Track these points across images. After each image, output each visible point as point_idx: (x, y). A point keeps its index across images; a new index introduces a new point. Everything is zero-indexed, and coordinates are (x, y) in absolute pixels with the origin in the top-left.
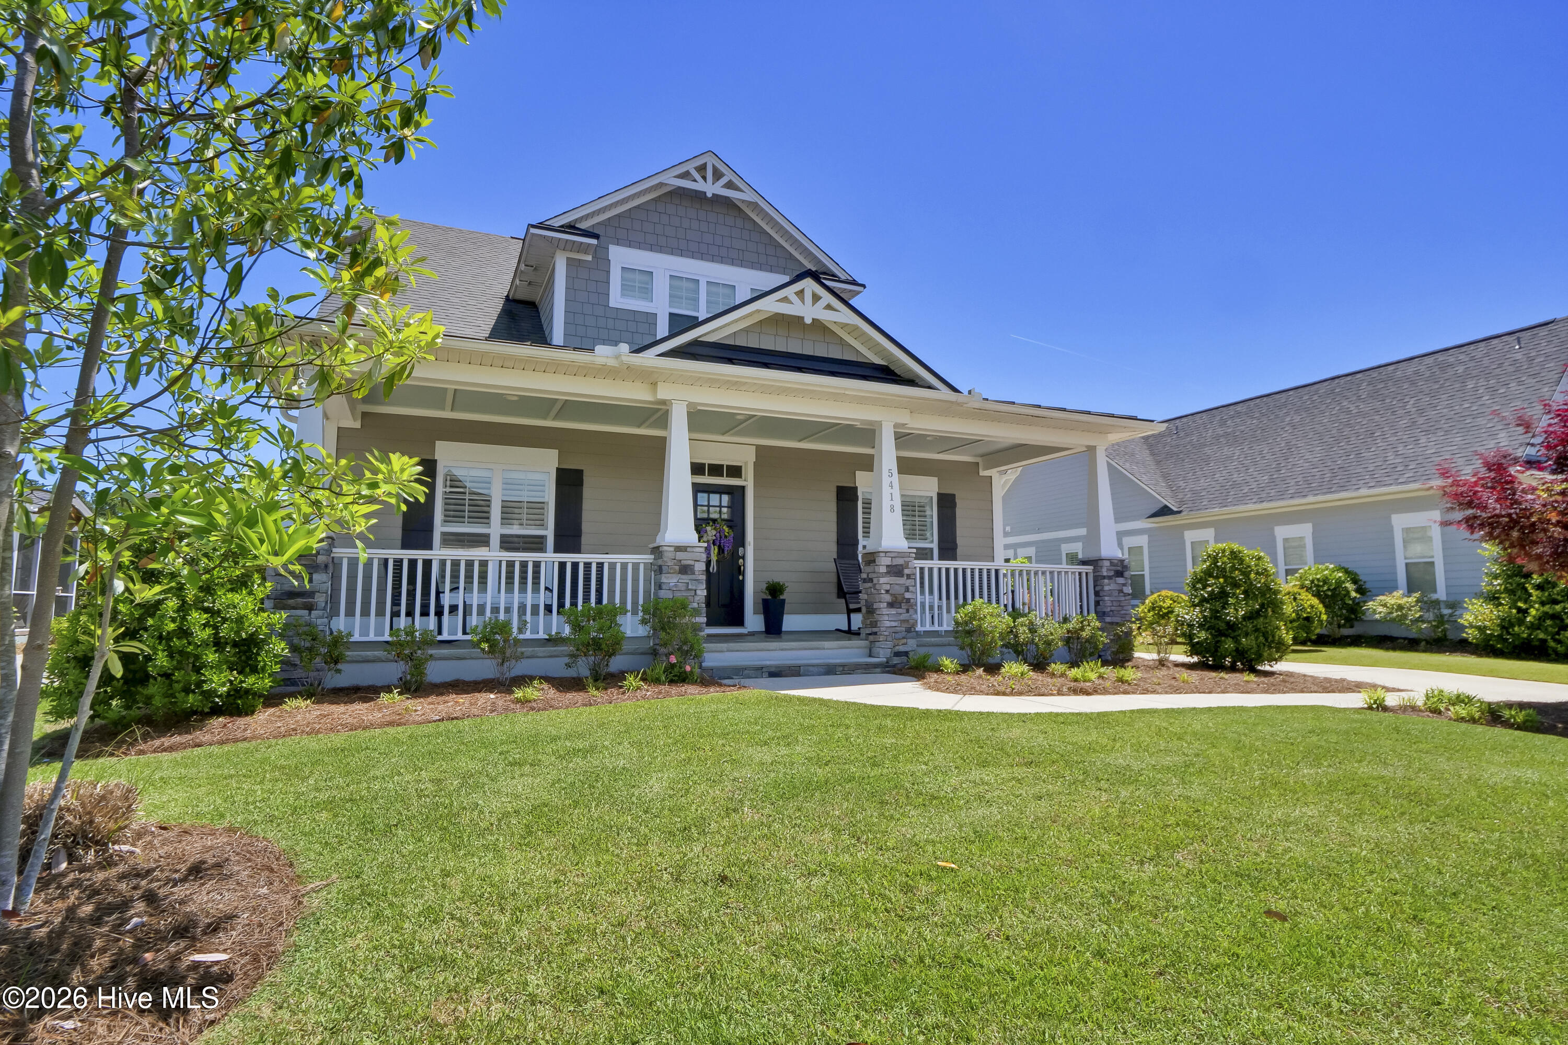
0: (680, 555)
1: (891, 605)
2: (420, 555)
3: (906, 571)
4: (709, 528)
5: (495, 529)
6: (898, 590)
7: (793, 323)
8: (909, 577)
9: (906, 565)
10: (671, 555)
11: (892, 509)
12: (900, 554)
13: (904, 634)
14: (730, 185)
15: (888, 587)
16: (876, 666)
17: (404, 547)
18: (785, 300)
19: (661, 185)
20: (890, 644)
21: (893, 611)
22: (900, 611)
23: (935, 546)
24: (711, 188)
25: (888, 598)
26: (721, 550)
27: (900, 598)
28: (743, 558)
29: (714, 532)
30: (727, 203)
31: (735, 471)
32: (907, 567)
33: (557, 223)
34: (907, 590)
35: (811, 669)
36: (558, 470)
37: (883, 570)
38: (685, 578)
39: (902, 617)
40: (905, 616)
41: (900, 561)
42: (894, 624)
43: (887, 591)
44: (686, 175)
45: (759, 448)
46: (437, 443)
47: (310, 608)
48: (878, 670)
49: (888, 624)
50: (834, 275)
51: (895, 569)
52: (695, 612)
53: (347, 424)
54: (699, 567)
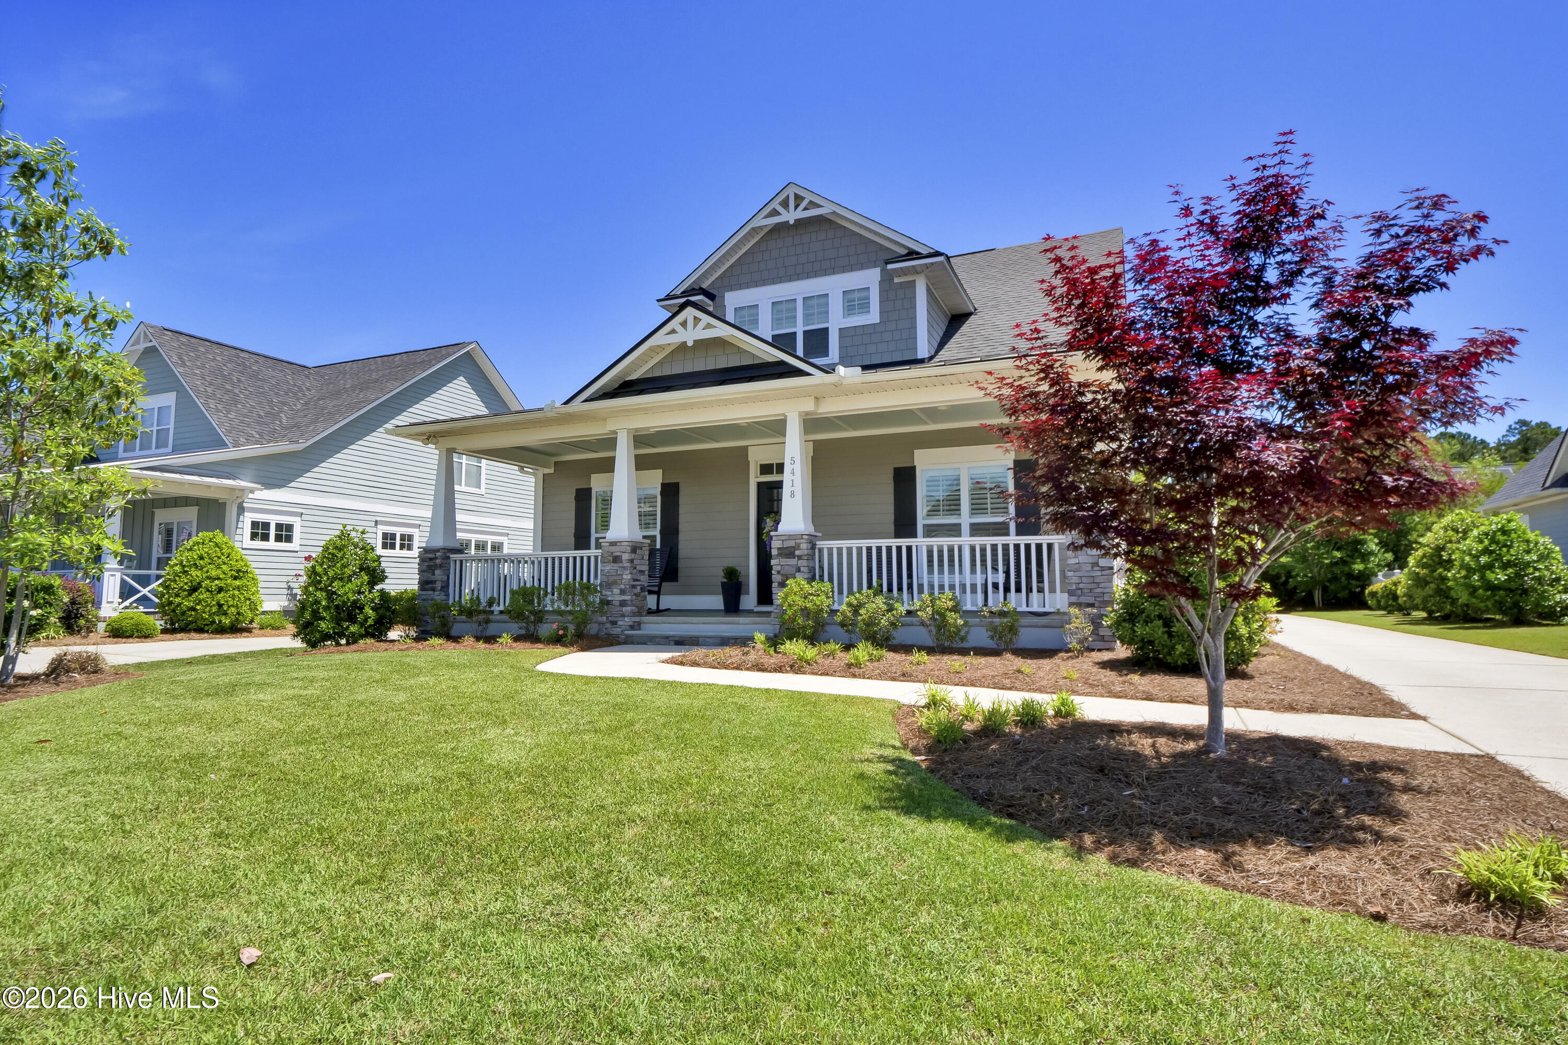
3: (797, 553)
4: (768, 520)
6: (789, 570)
8: (800, 557)
11: (792, 494)
12: (791, 537)
14: (813, 205)
17: (576, 549)
19: (755, 230)
23: (1011, 519)
24: (790, 216)
25: (779, 578)
27: (791, 578)
29: (772, 523)
33: (678, 292)
38: (616, 566)
41: (791, 543)
43: (779, 572)
44: (775, 213)
45: (815, 442)
46: (592, 476)
47: (433, 590)
51: (786, 551)
52: (623, 592)
53: (547, 471)
54: (626, 557)
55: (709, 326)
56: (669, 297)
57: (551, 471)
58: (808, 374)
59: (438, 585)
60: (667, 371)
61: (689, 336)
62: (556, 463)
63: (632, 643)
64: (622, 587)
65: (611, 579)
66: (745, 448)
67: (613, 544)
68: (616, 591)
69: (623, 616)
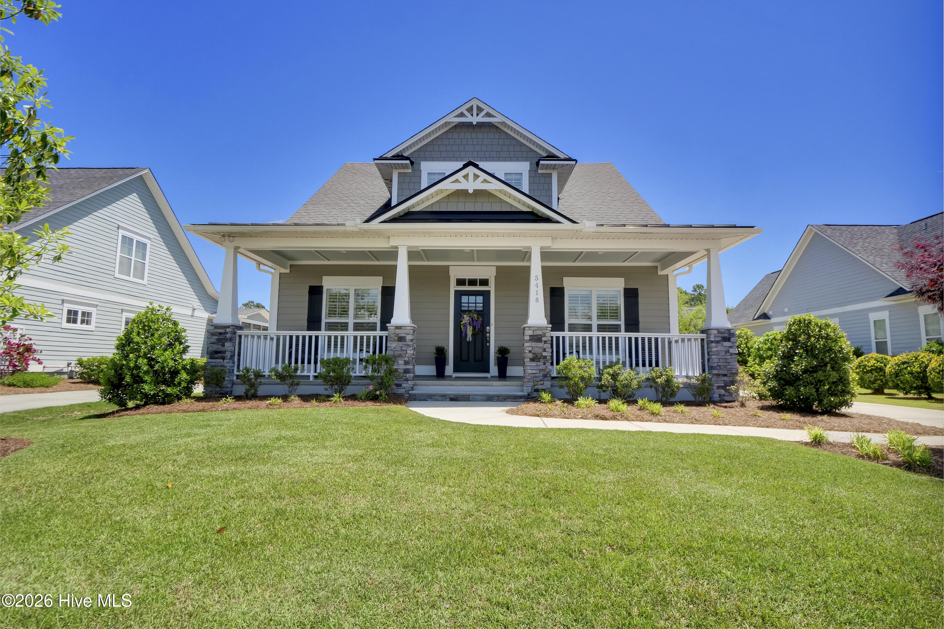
0: (398, 331)
1: (532, 360)
2: (314, 333)
3: (544, 339)
4: (465, 316)
5: (351, 320)
6: (539, 351)
7: (463, 193)
8: (544, 342)
9: (544, 335)
10: (393, 331)
11: (537, 300)
12: (539, 328)
13: (542, 378)
14: (488, 115)
15: (530, 349)
16: (521, 397)
17: (309, 329)
18: (457, 181)
19: (446, 124)
20: (531, 384)
21: (534, 364)
22: (539, 363)
23: (622, 322)
24: (475, 120)
25: (531, 355)
26: (474, 328)
27: (539, 356)
28: (489, 333)
29: (468, 318)
30: (490, 126)
31: (484, 282)
32: (545, 336)
33: (389, 155)
34: (545, 350)
35: (477, 397)
36: (382, 287)
37: (527, 338)
38: (401, 344)
39: (541, 368)
40: (542, 367)
41: (540, 333)
42: (534, 372)
43: (530, 351)
44: (462, 115)
45: (498, 267)
46: (324, 277)
47: (223, 358)
48: (523, 400)
49: (530, 371)
50: (557, 157)
51: (536, 338)
52: (406, 363)
53: (284, 271)
54: (409, 337)
55: (485, 181)
56: (381, 158)
57: (288, 271)
58: (558, 222)
59: (228, 355)
60: (444, 208)
61: (471, 186)
62: (291, 266)
63: (415, 400)
64: (406, 359)
65: (396, 353)
66: (447, 267)
67: (398, 328)
68: (401, 362)
69: (407, 380)
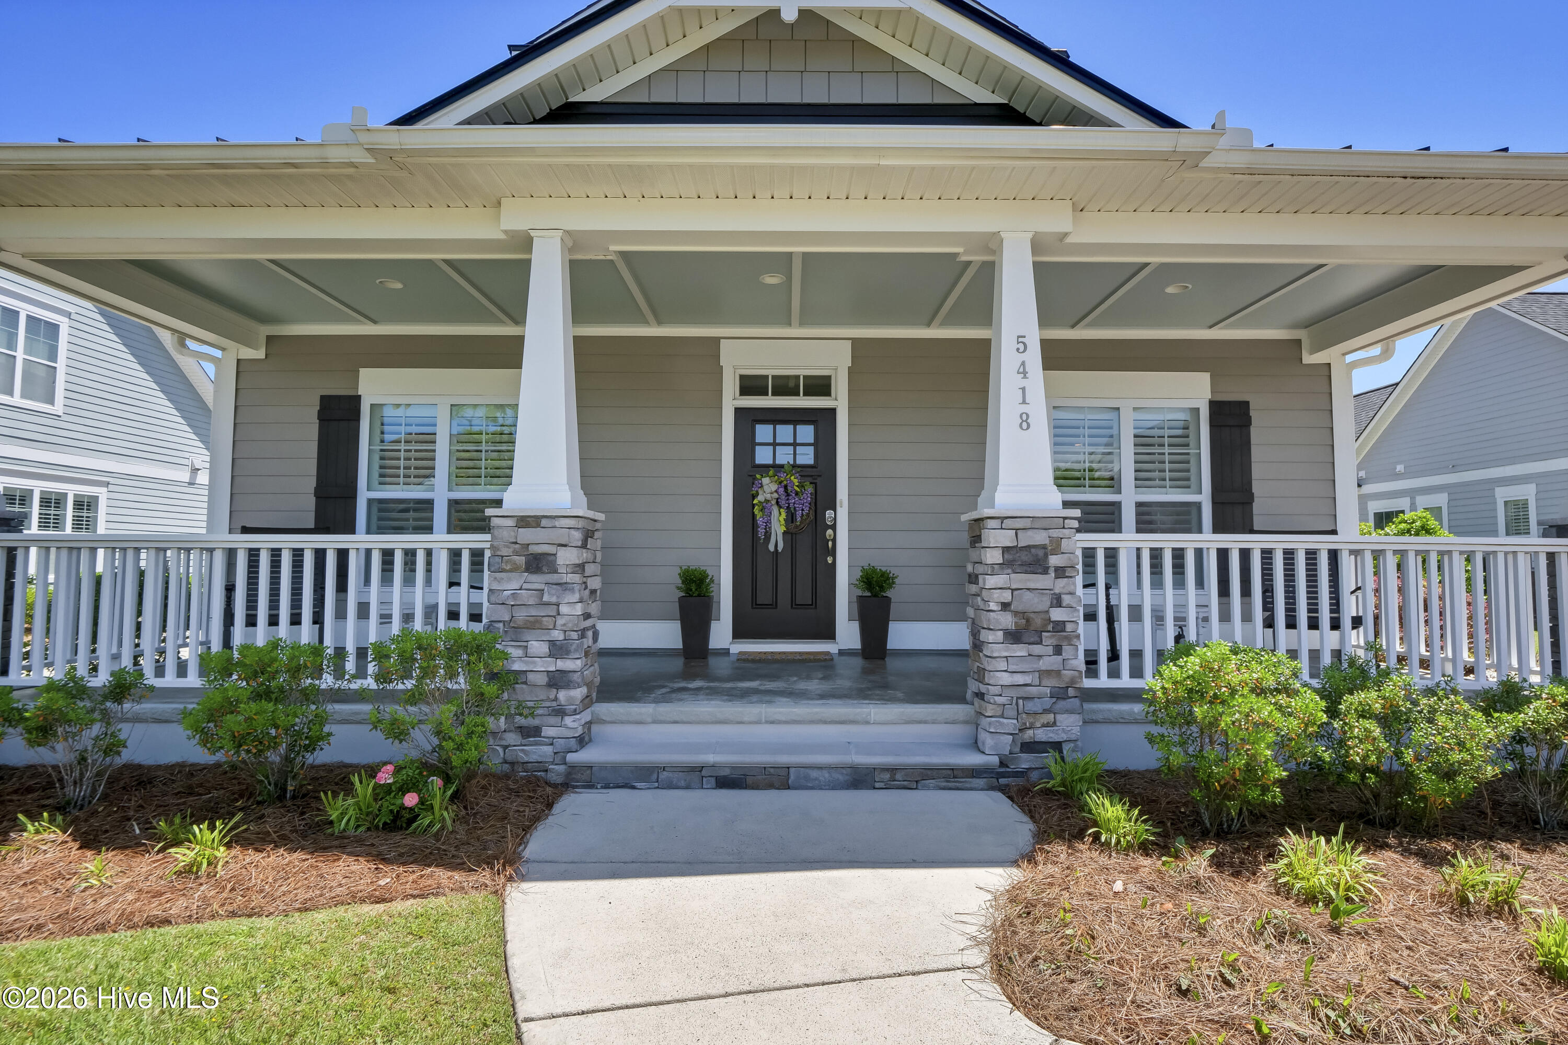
0: (526, 535)
1: (1013, 637)
3: (1054, 561)
4: (766, 481)
5: (441, 490)
6: (1034, 603)
8: (1061, 572)
9: (1056, 547)
10: (508, 535)
11: (1025, 422)
12: (1037, 522)
13: (1048, 702)
15: (1007, 596)
16: (974, 772)
20: (1010, 724)
21: (1020, 650)
22: (1037, 649)
23: (1205, 498)
25: (1007, 621)
26: (791, 518)
27: (1038, 621)
28: (834, 527)
29: (774, 487)
31: (821, 386)
32: (1057, 550)
34: (1057, 602)
35: (814, 774)
37: (993, 557)
38: (537, 581)
39: (1044, 664)
40: (1050, 662)
41: (1040, 538)
42: (1020, 679)
43: (1005, 606)
45: (855, 342)
46: (363, 372)
48: (980, 782)
49: (1006, 679)
51: (1025, 557)
52: (557, 650)
53: (248, 353)
54: (566, 557)
57: (260, 354)
62: (270, 339)
63: (590, 786)
64: (557, 635)
65: (521, 615)
66: (715, 342)
67: (525, 521)
68: (538, 647)
69: (560, 712)
